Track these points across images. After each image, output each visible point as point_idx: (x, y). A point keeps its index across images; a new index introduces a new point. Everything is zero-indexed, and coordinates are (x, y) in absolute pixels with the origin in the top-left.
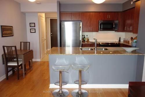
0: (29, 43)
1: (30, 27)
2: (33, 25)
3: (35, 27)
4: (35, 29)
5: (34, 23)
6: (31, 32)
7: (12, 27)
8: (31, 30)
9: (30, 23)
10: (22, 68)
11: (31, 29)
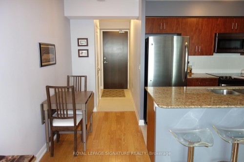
0: (86, 77)
1: (79, 45)
2: (84, 42)
3: (87, 45)
4: (87, 50)
9: (78, 39)
10: (82, 130)
11: (79, 50)
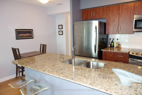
1: (59, 29)
4: (62, 31)
5: (62, 25)
6: (59, 35)
7: (32, 30)
8: (60, 32)
9: (59, 25)
